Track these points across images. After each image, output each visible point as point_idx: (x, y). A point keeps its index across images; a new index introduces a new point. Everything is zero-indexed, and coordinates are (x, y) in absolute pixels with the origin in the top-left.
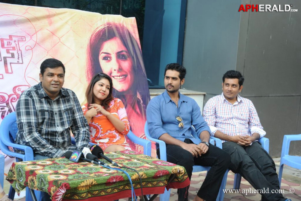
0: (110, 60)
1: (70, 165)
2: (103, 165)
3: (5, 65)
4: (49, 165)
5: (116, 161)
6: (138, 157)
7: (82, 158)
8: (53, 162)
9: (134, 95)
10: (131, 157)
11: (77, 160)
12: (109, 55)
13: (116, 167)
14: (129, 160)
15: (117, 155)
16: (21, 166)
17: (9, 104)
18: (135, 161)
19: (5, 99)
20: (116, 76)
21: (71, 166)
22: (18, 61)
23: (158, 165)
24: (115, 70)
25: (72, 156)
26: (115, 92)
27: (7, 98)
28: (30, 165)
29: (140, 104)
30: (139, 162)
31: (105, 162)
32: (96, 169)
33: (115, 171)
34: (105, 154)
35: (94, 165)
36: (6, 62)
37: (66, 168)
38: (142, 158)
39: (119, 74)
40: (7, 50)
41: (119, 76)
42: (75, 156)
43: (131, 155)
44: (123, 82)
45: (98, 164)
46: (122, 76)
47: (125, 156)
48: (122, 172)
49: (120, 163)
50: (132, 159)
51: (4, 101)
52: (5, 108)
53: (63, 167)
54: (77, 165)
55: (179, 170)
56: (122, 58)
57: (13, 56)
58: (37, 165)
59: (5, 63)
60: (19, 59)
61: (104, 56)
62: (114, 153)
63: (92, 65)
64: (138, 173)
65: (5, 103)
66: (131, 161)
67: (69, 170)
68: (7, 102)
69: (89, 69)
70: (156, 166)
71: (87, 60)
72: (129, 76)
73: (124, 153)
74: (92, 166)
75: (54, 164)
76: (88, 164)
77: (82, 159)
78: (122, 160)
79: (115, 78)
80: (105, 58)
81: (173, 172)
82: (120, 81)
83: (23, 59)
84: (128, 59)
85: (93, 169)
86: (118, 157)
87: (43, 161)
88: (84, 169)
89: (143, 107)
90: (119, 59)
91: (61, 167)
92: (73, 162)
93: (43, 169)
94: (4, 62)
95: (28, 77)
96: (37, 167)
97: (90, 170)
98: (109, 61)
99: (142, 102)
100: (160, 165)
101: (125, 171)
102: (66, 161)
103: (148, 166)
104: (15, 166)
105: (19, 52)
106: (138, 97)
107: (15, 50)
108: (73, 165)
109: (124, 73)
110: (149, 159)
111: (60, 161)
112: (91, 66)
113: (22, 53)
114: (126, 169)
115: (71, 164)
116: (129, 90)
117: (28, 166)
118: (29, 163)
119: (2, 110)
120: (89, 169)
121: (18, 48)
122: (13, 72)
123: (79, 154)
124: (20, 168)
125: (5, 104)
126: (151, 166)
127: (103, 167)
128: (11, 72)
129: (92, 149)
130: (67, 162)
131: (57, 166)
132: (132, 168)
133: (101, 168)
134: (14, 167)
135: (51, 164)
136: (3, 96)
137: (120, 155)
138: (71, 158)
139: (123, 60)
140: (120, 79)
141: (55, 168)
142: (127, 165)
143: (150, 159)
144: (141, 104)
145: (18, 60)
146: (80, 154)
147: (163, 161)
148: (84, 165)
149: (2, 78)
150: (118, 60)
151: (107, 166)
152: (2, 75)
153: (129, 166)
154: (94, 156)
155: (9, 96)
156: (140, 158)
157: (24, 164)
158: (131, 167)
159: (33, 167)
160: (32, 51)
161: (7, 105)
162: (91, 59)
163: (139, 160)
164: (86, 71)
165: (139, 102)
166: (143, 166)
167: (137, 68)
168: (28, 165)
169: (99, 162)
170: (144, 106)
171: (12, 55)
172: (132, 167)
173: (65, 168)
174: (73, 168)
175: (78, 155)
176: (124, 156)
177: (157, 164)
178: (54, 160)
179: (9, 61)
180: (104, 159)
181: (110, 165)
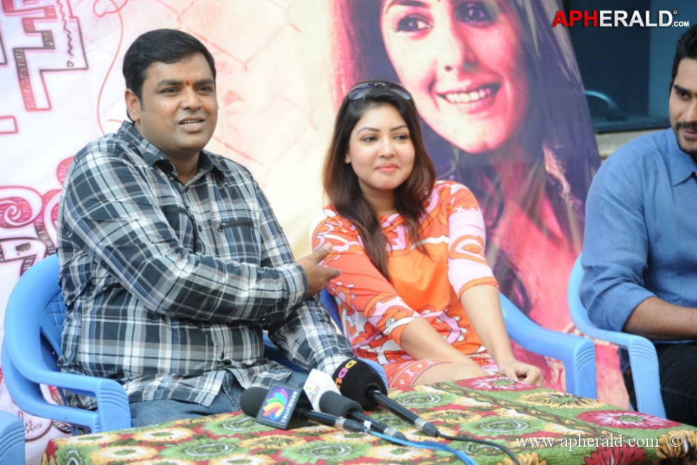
0: (426, 29)
1: (256, 439)
2: (382, 432)
3: (20, 79)
4: (182, 441)
5: (437, 416)
6: (523, 399)
7: (301, 410)
8: (194, 430)
9: (533, 164)
10: (495, 401)
11: (285, 418)
12: (421, 10)
13: (433, 439)
14: (485, 412)
15: (441, 396)
16: (76, 452)
17: (45, 230)
18: (512, 413)
19: (30, 209)
20: (452, 92)
21: (260, 442)
22: (69, 62)
23: (601, 425)
24: (448, 68)
25: (266, 404)
26: (453, 156)
27: (36, 204)
28: (110, 445)
29: (560, 199)
30: (526, 417)
31: (391, 422)
32: (353, 447)
33: (425, 453)
34: (393, 394)
35: (346, 436)
36: (26, 67)
37: (242, 449)
38: (537, 404)
39: (466, 83)
40: (24, 20)
41: (468, 91)
42: (279, 405)
43: (497, 395)
44: (484, 114)
45: (361, 430)
46: (477, 90)
47: (475, 398)
48: (451, 454)
49: (448, 426)
50: (500, 406)
51: (25, 219)
52: (33, 243)
53: (230, 448)
54: (285, 437)
55: (689, 444)
56: (476, 17)
57: (48, 42)
58: (135, 445)
59: (23, 72)
60: (72, 51)
61: (403, 15)
62: (430, 390)
63: (353, 55)
64: (513, 459)
65: (32, 225)
66: (494, 414)
67: (250, 457)
68: (39, 220)
69: (342, 71)
70: (594, 429)
71: (335, 36)
72: (508, 88)
73: (472, 387)
74: (338, 437)
75: (199, 438)
76: (327, 432)
77: (302, 414)
78: (459, 411)
79: (449, 101)
80: (405, 24)
81: (661, 450)
82: (471, 112)
83: (86, 50)
84: (501, 18)
85: (343, 450)
86: (446, 402)
87: (159, 431)
88: (308, 449)
89: (573, 207)
90: (463, 21)
91: (224, 447)
92: (269, 428)
93: (155, 457)
94: (18, 68)
95: (110, 120)
96: (134, 451)
97: (329, 454)
98: (424, 33)
99: (566, 187)
100: (611, 425)
101: (462, 453)
102: (246, 424)
103: (560, 432)
104: (57, 453)
105: (72, 26)
106: (548, 168)
107: (55, 17)
108: (268, 437)
109: (488, 78)
110: (566, 406)
111: (221, 426)
112: (352, 58)
113: (83, 31)
114: (470, 443)
115: (262, 433)
116: (507, 145)
117: (103, 449)
118: (107, 437)
119: (24, 254)
120: (326, 451)
121: (66, 9)
122: (53, 105)
123: (290, 394)
124: (73, 459)
125: (30, 231)
126: (572, 432)
127: (383, 439)
128: (46, 106)
129: (341, 376)
130: (249, 430)
131: (210, 443)
132: (493, 439)
133: (375, 444)
134: (55, 457)
135: (189, 439)
136: (23, 200)
137: (455, 396)
138: (264, 411)
139: (480, 24)
140: (471, 102)
141: (200, 450)
142: (474, 432)
143: (572, 406)
144: (562, 195)
145: (68, 58)
146: (295, 395)
147: (623, 412)
148: (310, 437)
149: (14, 130)
150: (462, 24)
151: (393, 437)
152: (13, 118)
153: (480, 434)
154: (348, 401)
155: (45, 199)
156: (530, 404)
157: (89, 442)
158: (489, 437)
159: (119, 453)
160: (120, 17)
161: (37, 231)
162: (348, 32)
163: (525, 410)
164: (333, 80)
165: (552, 188)
166: (538, 434)
167: (538, 54)
168: (104, 446)
169: (367, 424)
170: (574, 204)
171: (44, 37)
172: (495, 435)
173: (237, 448)
174: (269, 447)
175: (288, 401)
176: (469, 397)
177: (597, 422)
178: (200, 425)
179: (35, 61)
180: (390, 414)
181: (410, 433)
